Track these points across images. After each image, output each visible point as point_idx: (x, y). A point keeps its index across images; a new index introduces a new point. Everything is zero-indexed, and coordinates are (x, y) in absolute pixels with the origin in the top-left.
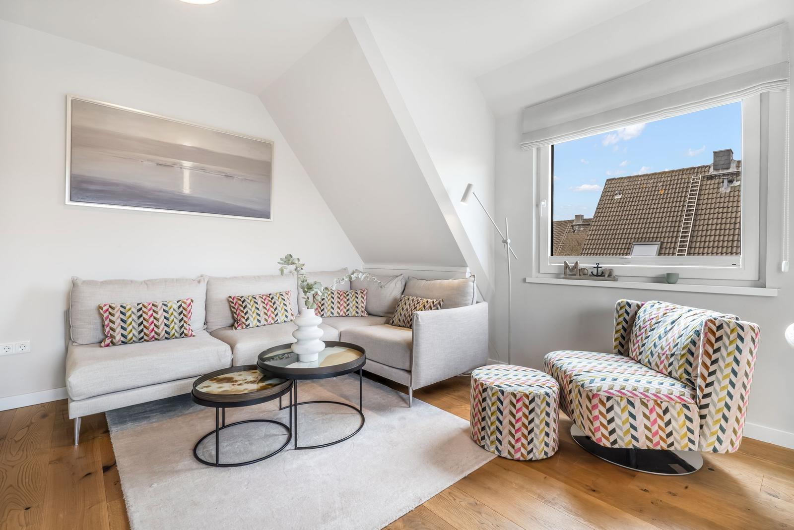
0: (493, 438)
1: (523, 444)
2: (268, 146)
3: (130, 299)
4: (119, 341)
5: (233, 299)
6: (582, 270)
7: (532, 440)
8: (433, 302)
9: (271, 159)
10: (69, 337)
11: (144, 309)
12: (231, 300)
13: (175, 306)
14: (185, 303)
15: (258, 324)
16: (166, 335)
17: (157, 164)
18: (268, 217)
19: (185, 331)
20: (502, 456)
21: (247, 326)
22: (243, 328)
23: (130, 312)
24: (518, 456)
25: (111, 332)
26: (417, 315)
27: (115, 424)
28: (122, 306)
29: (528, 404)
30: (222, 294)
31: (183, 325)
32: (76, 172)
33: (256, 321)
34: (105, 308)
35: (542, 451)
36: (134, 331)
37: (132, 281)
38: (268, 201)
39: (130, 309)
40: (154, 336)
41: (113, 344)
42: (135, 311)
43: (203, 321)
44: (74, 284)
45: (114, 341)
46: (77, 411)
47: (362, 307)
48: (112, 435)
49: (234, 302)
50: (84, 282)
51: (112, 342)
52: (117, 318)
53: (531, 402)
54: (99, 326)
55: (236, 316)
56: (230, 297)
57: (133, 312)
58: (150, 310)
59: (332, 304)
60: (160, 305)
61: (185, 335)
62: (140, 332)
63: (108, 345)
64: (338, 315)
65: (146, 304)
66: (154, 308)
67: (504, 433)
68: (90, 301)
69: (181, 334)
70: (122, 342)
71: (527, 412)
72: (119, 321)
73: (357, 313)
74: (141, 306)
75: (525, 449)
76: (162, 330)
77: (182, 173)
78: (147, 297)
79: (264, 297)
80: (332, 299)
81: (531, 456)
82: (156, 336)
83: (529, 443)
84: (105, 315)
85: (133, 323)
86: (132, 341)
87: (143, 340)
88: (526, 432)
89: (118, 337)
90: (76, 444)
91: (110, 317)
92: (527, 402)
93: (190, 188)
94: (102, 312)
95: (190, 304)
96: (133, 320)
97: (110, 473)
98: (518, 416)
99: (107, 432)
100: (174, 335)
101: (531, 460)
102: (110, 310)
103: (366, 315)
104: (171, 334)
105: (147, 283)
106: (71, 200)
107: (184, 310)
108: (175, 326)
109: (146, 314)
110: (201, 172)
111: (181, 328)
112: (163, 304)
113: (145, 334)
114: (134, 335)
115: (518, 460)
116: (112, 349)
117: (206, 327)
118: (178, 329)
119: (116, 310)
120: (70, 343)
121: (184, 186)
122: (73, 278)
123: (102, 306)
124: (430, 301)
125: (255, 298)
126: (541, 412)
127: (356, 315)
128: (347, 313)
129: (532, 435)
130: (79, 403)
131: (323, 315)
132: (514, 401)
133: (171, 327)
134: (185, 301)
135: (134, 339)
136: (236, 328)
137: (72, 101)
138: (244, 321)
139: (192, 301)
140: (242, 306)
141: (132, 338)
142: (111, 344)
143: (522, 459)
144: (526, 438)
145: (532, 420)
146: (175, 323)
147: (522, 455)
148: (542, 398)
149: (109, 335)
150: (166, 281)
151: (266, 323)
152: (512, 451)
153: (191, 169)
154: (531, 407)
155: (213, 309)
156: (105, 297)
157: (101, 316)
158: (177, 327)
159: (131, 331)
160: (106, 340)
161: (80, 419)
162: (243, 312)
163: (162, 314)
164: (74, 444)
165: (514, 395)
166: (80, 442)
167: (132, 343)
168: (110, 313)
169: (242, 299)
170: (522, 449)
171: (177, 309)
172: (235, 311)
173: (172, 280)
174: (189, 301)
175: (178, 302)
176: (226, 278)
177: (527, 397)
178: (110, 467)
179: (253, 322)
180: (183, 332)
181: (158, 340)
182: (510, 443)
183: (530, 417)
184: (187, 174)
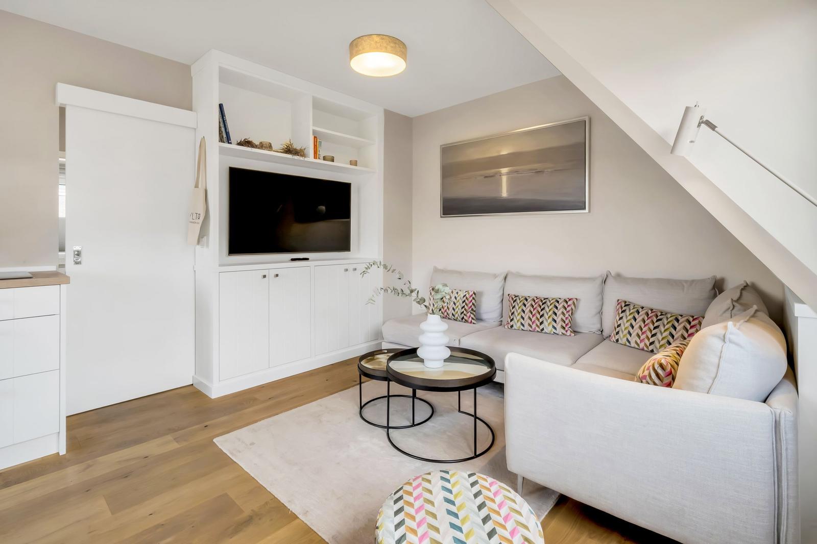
9: (585, 138)
17: (485, 177)
18: (585, 208)
44: (434, 272)
77: (501, 180)
93: (507, 190)
95: (472, 295)
110: (516, 174)
121: (503, 191)
137: (442, 149)
139: (475, 293)
146: (459, 309)
163: (453, 300)
175: (466, 292)
184: (504, 179)
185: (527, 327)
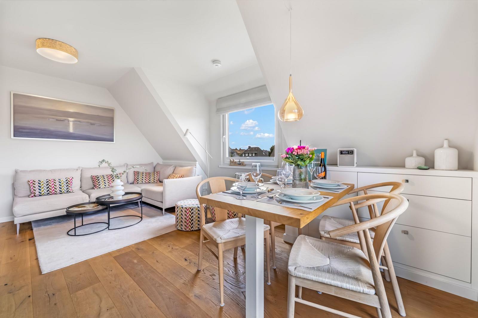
0: (180, 224)
1: (189, 225)
2: (112, 111)
3: (43, 178)
4: (38, 195)
5: (93, 177)
6: (236, 162)
7: (193, 223)
8: (179, 176)
9: (113, 116)
10: (14, 195)
11: (49, 181)
12: (92, 177)
13: (65, 180)
14: (69, 179)
15: (105, 187)
16: (60, 192)
17: (57, 120)
18: (113, 141)
19: (69, 190)
20: (183, 230)
21: (99, 188)
22: (97, 189)
23: (43, 183)
24: (188, 229)
25: (34, 191)
26: (164, 181)
27: (36, 227)
28: (39, 181)
29: (191, 211)
30: (88, 175)
31: (68, 188)
32: (16, 124)
33: (104, 186)
34: (31, 182)
35: (196, 227)
36: (44, 191)
37: (44, 170)
38: (112, 134)
39: (43, 182)
40: (54, 193)
41: (35, 196)
42: (45, 182)
43: (80, 187)
44: (16, 172)
45: (35, 195)
46: (18, 221)
47: (157, 179)
48: (34, 230)
49: (94, 178)
50: (21, 171)
51: (34, 195)
52: (37, 185)
53: (192, 210)
54: (28, 189)
55: (94, 184)
56: (92, 176)
57: (44, 183)
58: (52, 182)
59: (142, 178)
60: (57, 180)
61: (69, 192)
62: (48, 191)
63: (33, 197)
64: (145, 183)
65: (50, 180)
66: (54, 181)
67: (183, 222)
68: (25, 178)
69: (67, 192)
70: (39, 195)
71: (191, 214)
72: (37, 187)
73: (154, 181)
74: (48, 180)
75: (190, 226)
76: (58, 190)
77: (69, 123)
78: (51, 177)
79: (108, 176)
80: (142, 176)
81: (192, 229)
82: (55, 193)
83: (192, 225)
84: (31, 184)
85: (44, 187)
86: (44, 195)
87: (49, 194)
88: (190, 221)
89: (37, 193)
90: (18, 234)
91: (33, 185)
92: (190, 210)
93: (73, 129)
94: (29, 183)
95: (72, 179)
96: (44, 186)
97: (32, 241)
98: (187, 215)
99: (32, 230)
100: (64, 192)
101: (192, 230)
102: (33, 182)
103: (158, 182)
104: (63, 191)
105: (52, 171)
106: (14, 136)
107: (69, 182)
108: (64, 189)
109: (50, 183)
110: (78, 123)
111: (67, 189)
112: (59, 179)
113: (50, 192)
114: (45, 192)
115: (188, 231)
116: (34, 198)
117: (81, 189)
118: (66, 190)
119: (36, 182)
120: (15, 196)
121: (70, 129)
122: (16, 169)
123: (30, 181)
124: (179, 175)
125: (104, 176)
126: (196, 213)
127: (154, 182)
128: (149, 182)
129: (193, 221)
130: (19, 218)
131: (138, 183)
132: (186, 210)
133: (62, 189)
134: (69, 178)
135: (45, 194)
136: (94, 189)
137: (14, 94)
138: (98, 186)
139: (73, 178)
140: (97, 180)
141: (44, 193)
142: (34, 196)
143: (189, 230)
144: (190, 223)
145: (193, 216)
146: (64, 187)
147: (189, 229)
148: (196, 208)
149: (33, 192)
150: (61, 170)
151: (109, 186)
152: (186, 228)
153: (73, 121)
154: (192, 212)
155: (84, 181)
156: (31, 177)
157: (29, 185)
158: (65, 189)
159: (43, 190)
160: (32, 194)
161: (19, 224)
162: (97, 182)
163: (58, 184)
164: (17, 234)
165: (186, 208)
166: (20, 233)
167: (44, 196)
168: (33, 184)
169: (97, 177)
170: (189, 227)
171: (65, 181)
172: (94, 182)
173: (64, 170)
174: (71, 178)
175: (66, 178)
176: (91, 168)
177: (191, 208)
178: (32, 239)
179: (102, 186)
180: (68, 191)
181: (57, 194)
182: (185, 225)
183: (192, 215)
184: (71, 124)
185: (107, 186)
